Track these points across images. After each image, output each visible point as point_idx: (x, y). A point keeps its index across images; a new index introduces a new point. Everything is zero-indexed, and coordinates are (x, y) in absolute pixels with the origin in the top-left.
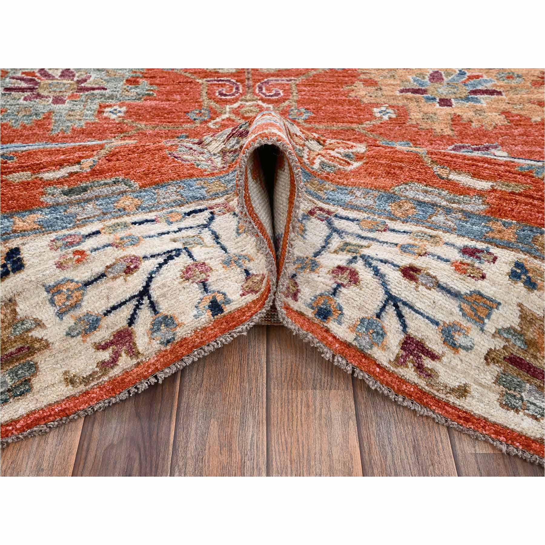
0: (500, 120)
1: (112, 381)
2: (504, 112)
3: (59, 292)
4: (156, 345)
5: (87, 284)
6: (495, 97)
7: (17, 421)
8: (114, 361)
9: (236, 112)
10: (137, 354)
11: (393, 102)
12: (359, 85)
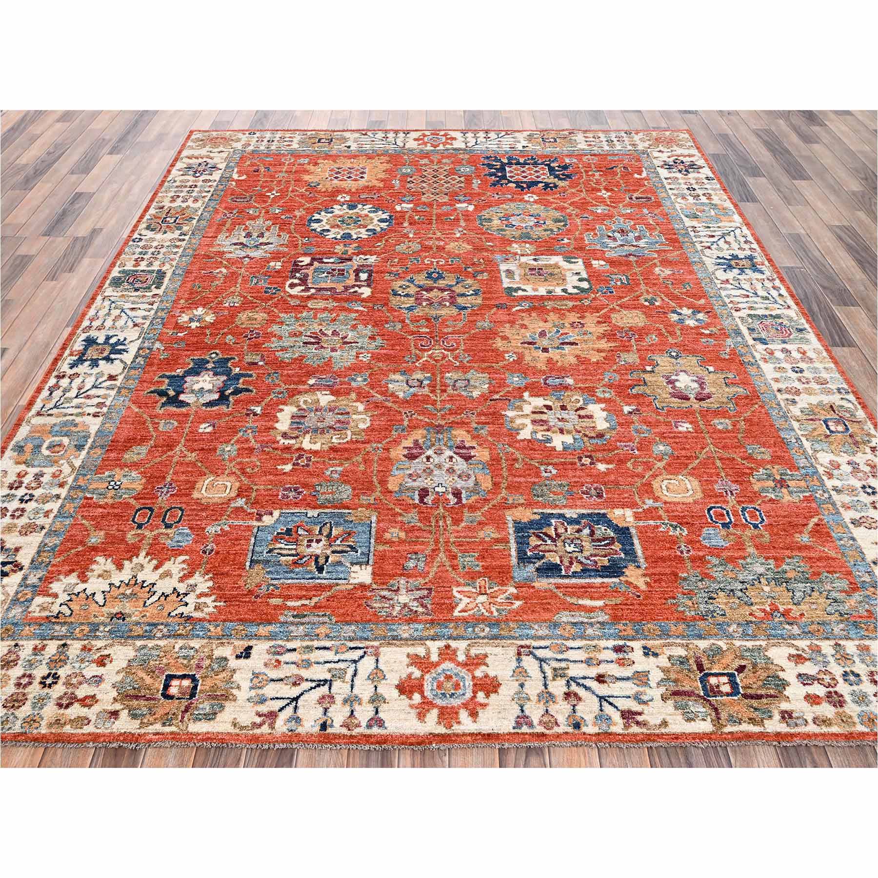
0: (573, 360)
1: (253, 736)
2: (578, 357)
3: (257, 677)
4: (285, 729)
5: (273, 680)
6: (574, 346)
7: (199, 734)
8: (260, 725)
9: (430, 356)
10: (273, 728)
11: (516, 350)
12: (499, 339)
